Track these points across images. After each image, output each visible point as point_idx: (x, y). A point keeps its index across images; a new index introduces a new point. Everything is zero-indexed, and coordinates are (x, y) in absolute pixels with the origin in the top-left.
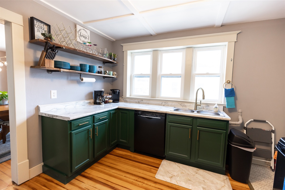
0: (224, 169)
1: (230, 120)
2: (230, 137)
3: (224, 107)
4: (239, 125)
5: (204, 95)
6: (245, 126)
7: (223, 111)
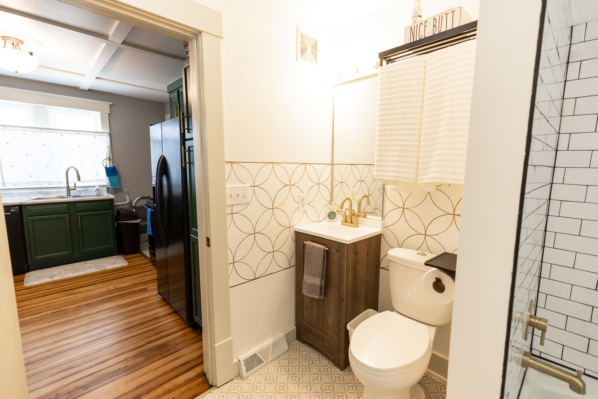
0: (116, 249)
1: (114, 198)
2: (120, 215)
3: (108, 189)
4: (127, 206)
5: (79, 175)
6: (134, 205)
7: (108, 192)
